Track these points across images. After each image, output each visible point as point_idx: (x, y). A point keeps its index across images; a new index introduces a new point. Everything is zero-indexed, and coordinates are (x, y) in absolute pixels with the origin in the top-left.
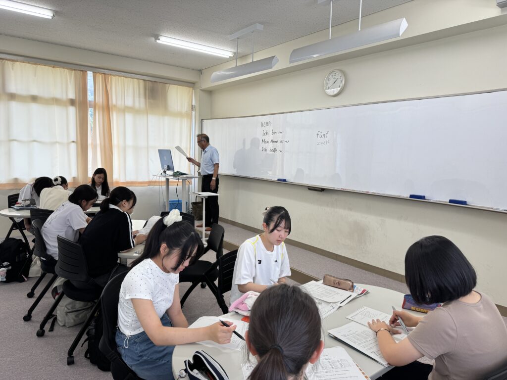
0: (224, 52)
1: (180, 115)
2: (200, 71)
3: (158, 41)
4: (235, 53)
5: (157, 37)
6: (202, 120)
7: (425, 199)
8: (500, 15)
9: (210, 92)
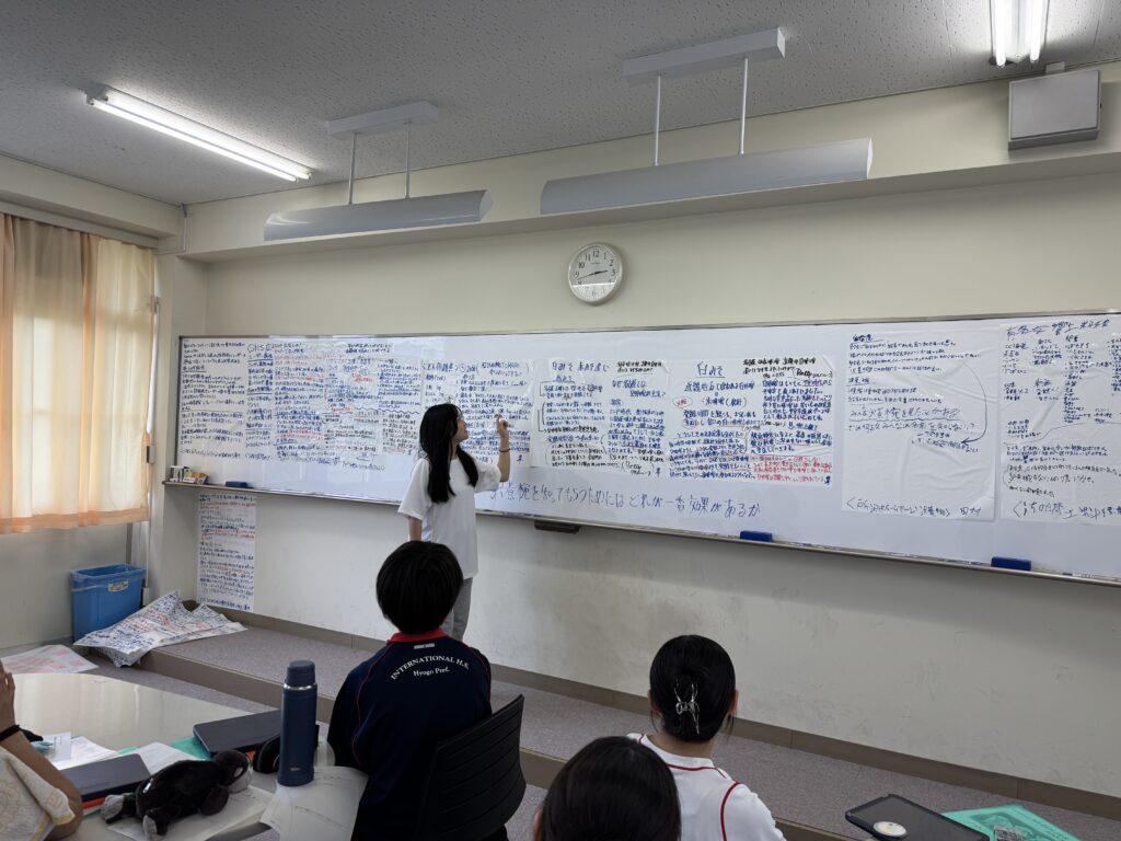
0: (284, 162)
2: (183, 209)
3: (99, 105)
4: (314, 172)
5: (99, 92)
6: (181, 338)
7: (772, 541)
8: (1007, 162)
9: (208, 266)
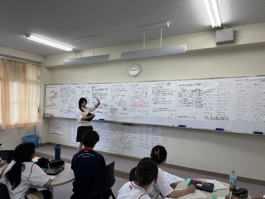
1: (32, 82)
2: (45, 57)
4: (74, 49)
6: (45, 85)
8: (216, 47)
9: (50, 69)
